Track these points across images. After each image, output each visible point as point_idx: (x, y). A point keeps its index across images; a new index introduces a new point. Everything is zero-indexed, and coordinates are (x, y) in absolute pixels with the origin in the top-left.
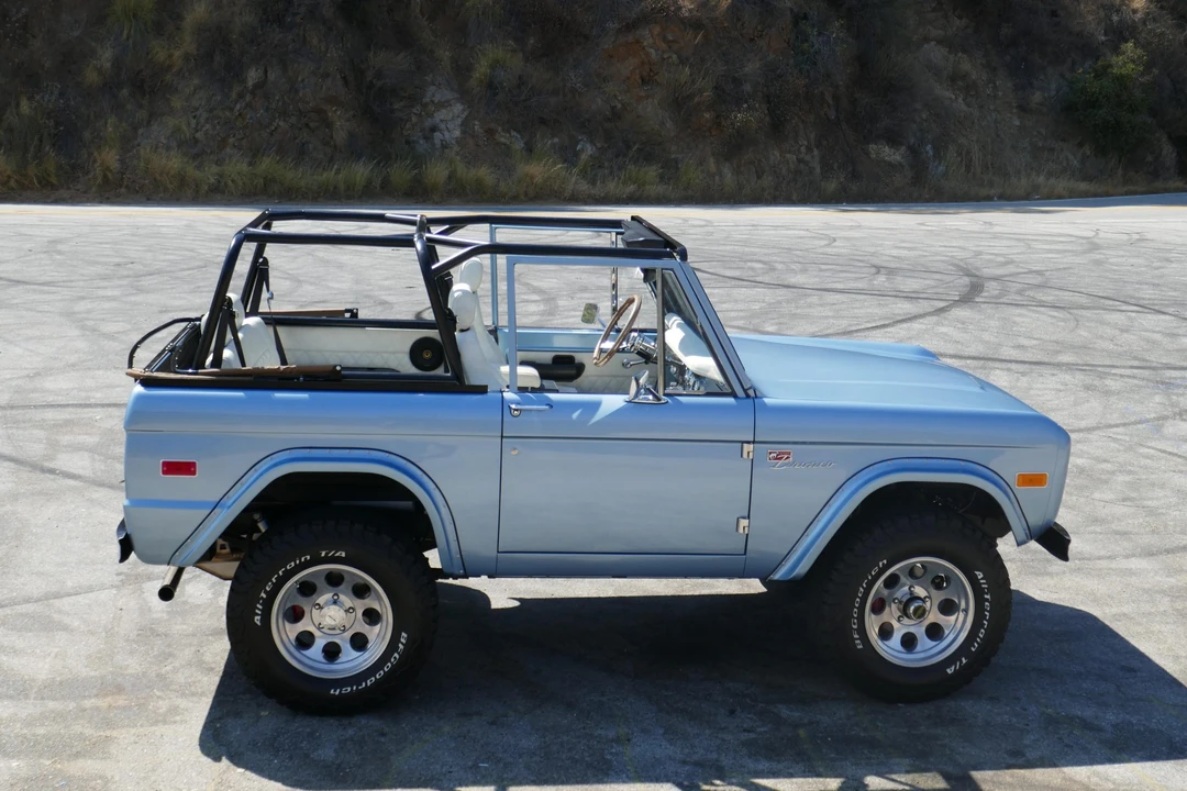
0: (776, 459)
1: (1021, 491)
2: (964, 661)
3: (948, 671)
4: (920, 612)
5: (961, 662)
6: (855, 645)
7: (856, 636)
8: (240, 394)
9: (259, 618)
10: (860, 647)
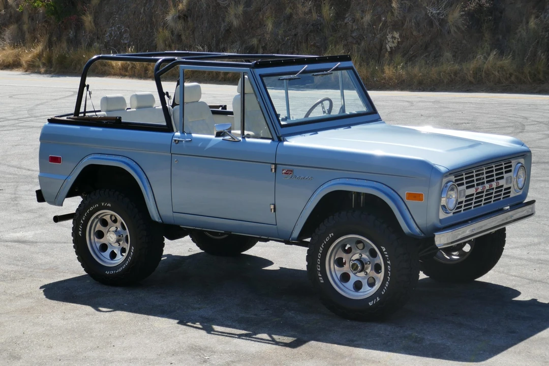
0: (286, 173)
1: (408, 202)
2: (378, 299)
3: (370, 303)
4: (355, 267)
5: (377, 300)
6: (319, 280)
7: (320, 275)
8: (78, 127)
9: (80, 232)
10: (322, 281)
